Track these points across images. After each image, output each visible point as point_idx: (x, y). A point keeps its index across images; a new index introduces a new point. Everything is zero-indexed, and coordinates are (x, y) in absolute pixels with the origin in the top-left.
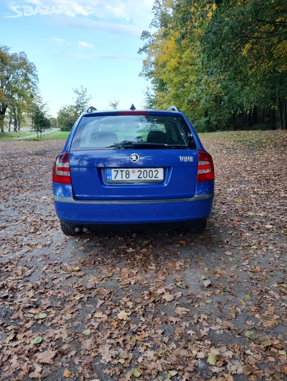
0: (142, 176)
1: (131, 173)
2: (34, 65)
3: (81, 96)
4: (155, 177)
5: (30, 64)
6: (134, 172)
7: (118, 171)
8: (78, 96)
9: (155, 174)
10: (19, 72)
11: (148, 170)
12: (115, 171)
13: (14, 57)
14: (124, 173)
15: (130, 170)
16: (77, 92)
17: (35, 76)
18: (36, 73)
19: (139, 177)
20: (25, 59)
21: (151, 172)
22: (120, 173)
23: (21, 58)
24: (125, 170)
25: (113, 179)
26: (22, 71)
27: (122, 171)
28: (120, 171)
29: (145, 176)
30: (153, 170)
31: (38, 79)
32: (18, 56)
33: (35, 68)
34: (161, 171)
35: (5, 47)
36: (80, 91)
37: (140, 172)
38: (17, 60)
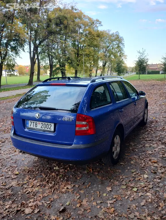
0: (43, 127)
1: (38, 125)
2: (123, 38)
3: (141, 54)
4: (50, 129)
5: (121, 37)
6: (39, 124)
7: (31, 122)
8: (139, 54)
9: (50, 126)
10: (115, 43)
11: (46, 123)
12: (30, 122)
13: (112, 35)
14: (34, 123)
15: (37, 122)
16: (139, 52)
17: (123, 44)
18: (123, 42)
19: (41, 128)
20: (118, 35)
21: (48, 125)
22: (32, 123)
23: (116, 35)
24: (35, 122)
25: (29, 127)
26: (116, 42)
27: (34, 122)
28: (33, 122)
29: (45, 127)
30: (49, 124)
31: (124, 46)
32: (115, 34)
33: (123, 39)
34: (53, 125)
35: (108, 30)
36: (141, 51)
37: (42, 124)
38: (114, 36)
